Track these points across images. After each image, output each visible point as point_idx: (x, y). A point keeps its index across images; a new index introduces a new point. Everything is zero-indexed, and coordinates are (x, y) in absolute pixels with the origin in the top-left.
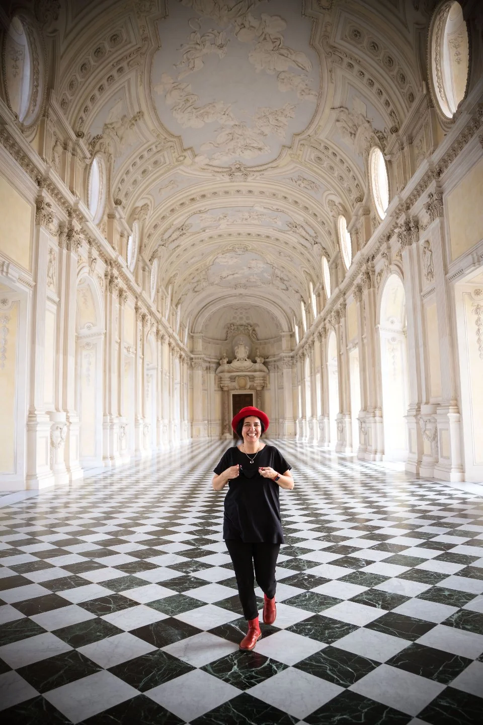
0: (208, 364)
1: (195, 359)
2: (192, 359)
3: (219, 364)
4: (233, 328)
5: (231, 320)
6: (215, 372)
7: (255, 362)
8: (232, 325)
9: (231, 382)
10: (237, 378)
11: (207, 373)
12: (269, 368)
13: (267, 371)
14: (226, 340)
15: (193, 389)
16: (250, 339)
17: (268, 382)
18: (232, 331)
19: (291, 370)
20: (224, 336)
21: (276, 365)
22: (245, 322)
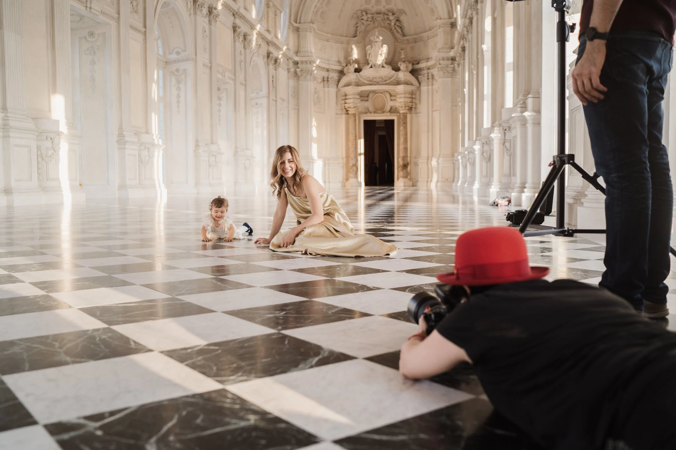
0: (325, 74)
1: (302, 62)
2: (298, 63)
3: (342, 73)
4: (365, 18)
5: (362, 6)
6: (337, 85)
7: (397, 69)
8: (364, 13)
9: (362, 100)
10: (371, 95)
11: (324, 87)
12: (420, 79)
13: (417, 84)
14: (355, 37)
15: (299, 109)
16: (393, 34)
17: (417, 102)
18: (363, 22)
19: (450, 79)
20: (352, 30)
21: (430, 75)
22: (384, 7)
